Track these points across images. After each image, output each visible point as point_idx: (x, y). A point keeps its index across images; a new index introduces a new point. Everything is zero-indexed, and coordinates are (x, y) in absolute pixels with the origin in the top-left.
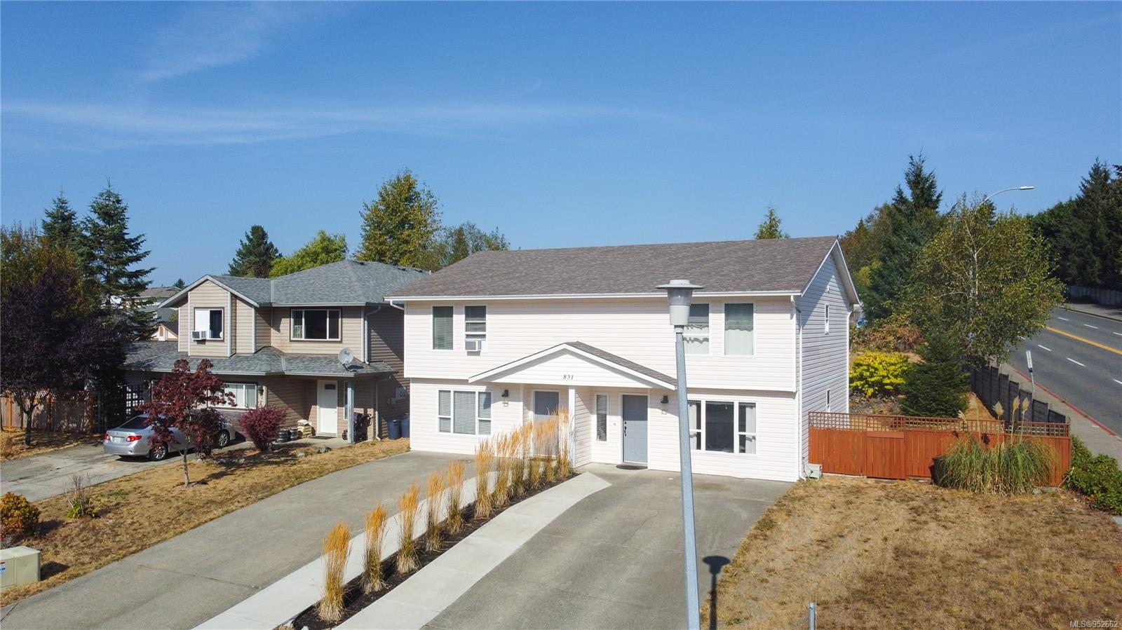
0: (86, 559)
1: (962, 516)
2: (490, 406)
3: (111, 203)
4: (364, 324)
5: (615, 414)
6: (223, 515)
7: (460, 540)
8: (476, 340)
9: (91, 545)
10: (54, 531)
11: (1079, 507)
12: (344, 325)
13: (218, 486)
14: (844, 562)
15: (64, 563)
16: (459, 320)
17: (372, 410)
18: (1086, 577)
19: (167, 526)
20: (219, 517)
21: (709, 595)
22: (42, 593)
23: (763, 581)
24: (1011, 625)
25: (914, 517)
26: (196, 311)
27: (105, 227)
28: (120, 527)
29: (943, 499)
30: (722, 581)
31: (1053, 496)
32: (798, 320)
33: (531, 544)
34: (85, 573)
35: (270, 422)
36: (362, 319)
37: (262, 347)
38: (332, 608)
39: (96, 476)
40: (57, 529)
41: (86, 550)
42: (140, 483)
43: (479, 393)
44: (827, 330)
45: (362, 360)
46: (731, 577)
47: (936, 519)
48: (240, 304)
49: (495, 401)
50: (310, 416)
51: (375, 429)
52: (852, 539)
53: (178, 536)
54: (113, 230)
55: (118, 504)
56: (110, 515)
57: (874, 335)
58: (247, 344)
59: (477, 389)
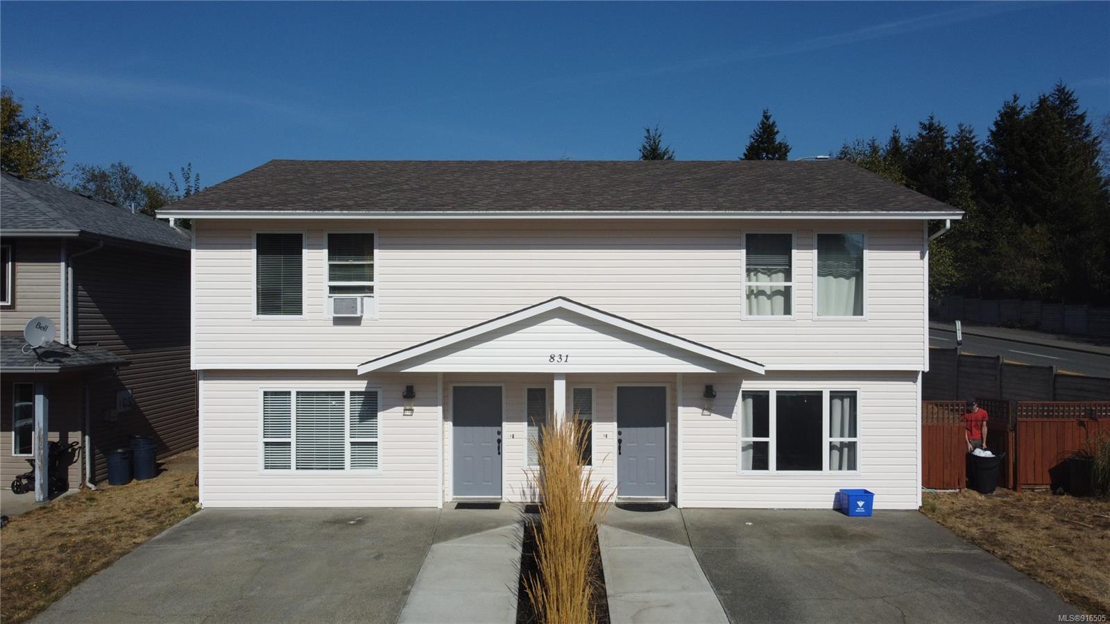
2: (376, 416)
4: (67, 273)
5: (604, 419)
8: (354, 297)
12: (18, 275)
16: (315, 260)
17: (79, 433)
36: (63, 264)
43: (353, 394)
45: (63, 342)
49: (387, 407)
59: (347, 386)
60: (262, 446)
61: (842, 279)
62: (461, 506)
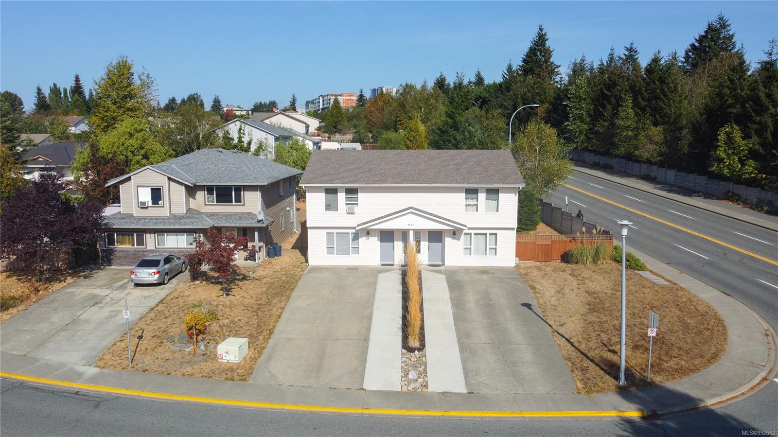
2: (358, 240)
4: (260, 194)
5: (425, 240)
8: (352, 206)
12: (245, 195)
16: (342, 196)
17: (263, 243)
26: (139, 188)
31: (610, 264)
37: (189, 209)
38: (416, 342)
43: (352, 233)
49: (361, 237)
51: (264, 254)
58: (180, 208)
59: (350, 231)
60: (326, 248)
61: (494, 201)
62: (383, 265)
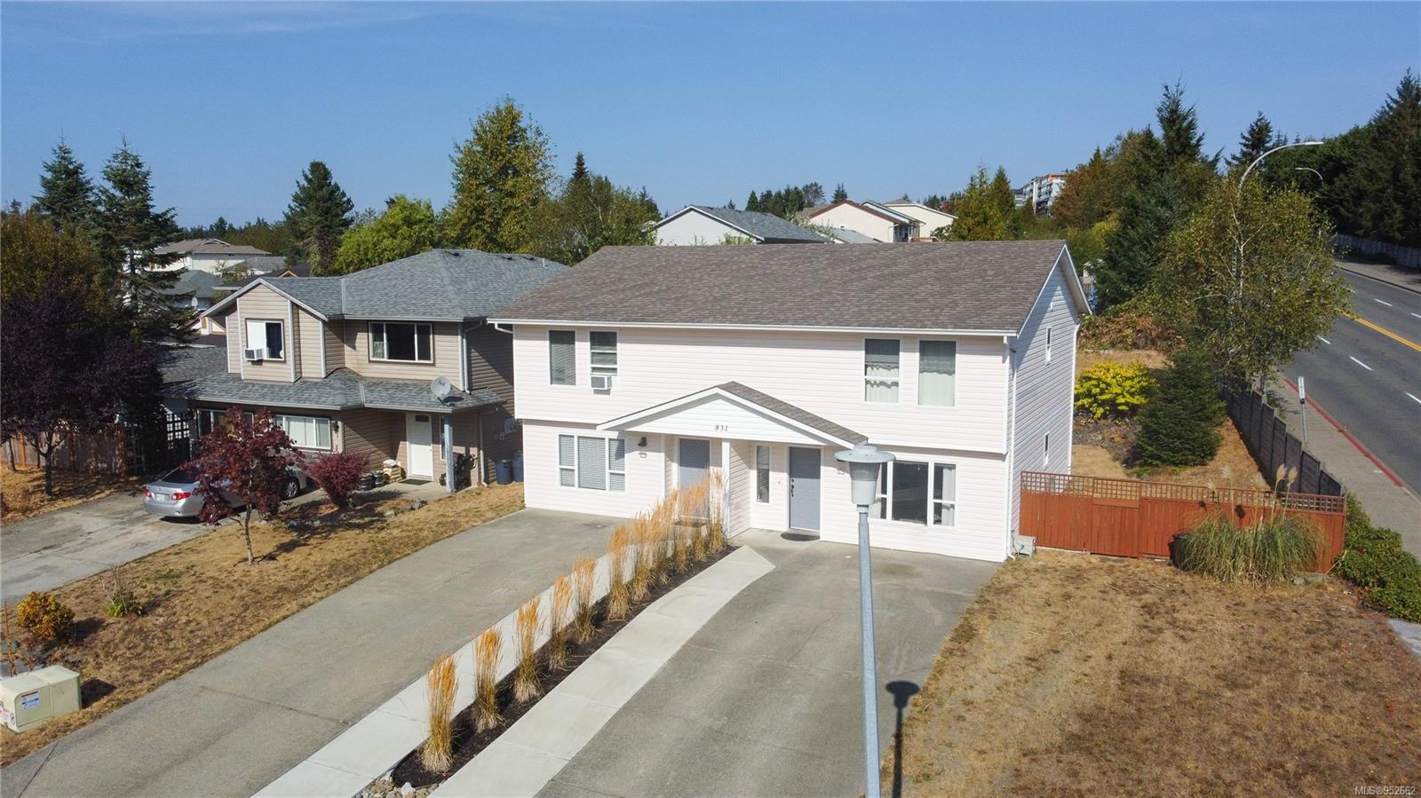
0: (135, 676)
1: (1205, 619)
2: (623, 457)
3: (129, 167)
4: (462, 343)
5: (780, 470)
6: (298, 611)
7: (591, 653)
8: (605, 375)
9: (140, 654)
10: (93, 635)
11: (1348, 605)
12: (436, 343)
13: (290, 563)
14: (1058, 691)
15: (109, 682)
16: (583, 349)
17: (476, 449)
18: (1351, 719)
19: (231, 625)
20: (294, 614)
21: (893, 739)
22: (86, 728)
23: (961, 718)
24: (1256, 790)
25: (1146, 621)
26: (248, 323)
27: (124, 198)
28: (173, 627)
29: (1183, 592)
30: (909, 719)
31: (1318, 587)
32: (1012, 362)
33: (677, 660)
34: (136, 698)
35: (349, 473)
36: (460, 337)
37: (335, 369)
38: (439, 755)
39: (137, 545)
40: (96, 632)
41: (135, 662)
42: (193, 558)
43: (610, 440)
44: (1048, 358)
45: (461, 389)
46: (920, 712)
47: (1173, 623)
48: (302, 315)
49: (631, 451)
50: (398, 454)
51: (480, 473)
52: (1069, 656)
53: (244, 642)
54: (134, 203)
55: (168, 593)
56: (160, 610)
57: (1107, 327)
58: (315, 367)
59: (606, 434)
60: (558, 470)
